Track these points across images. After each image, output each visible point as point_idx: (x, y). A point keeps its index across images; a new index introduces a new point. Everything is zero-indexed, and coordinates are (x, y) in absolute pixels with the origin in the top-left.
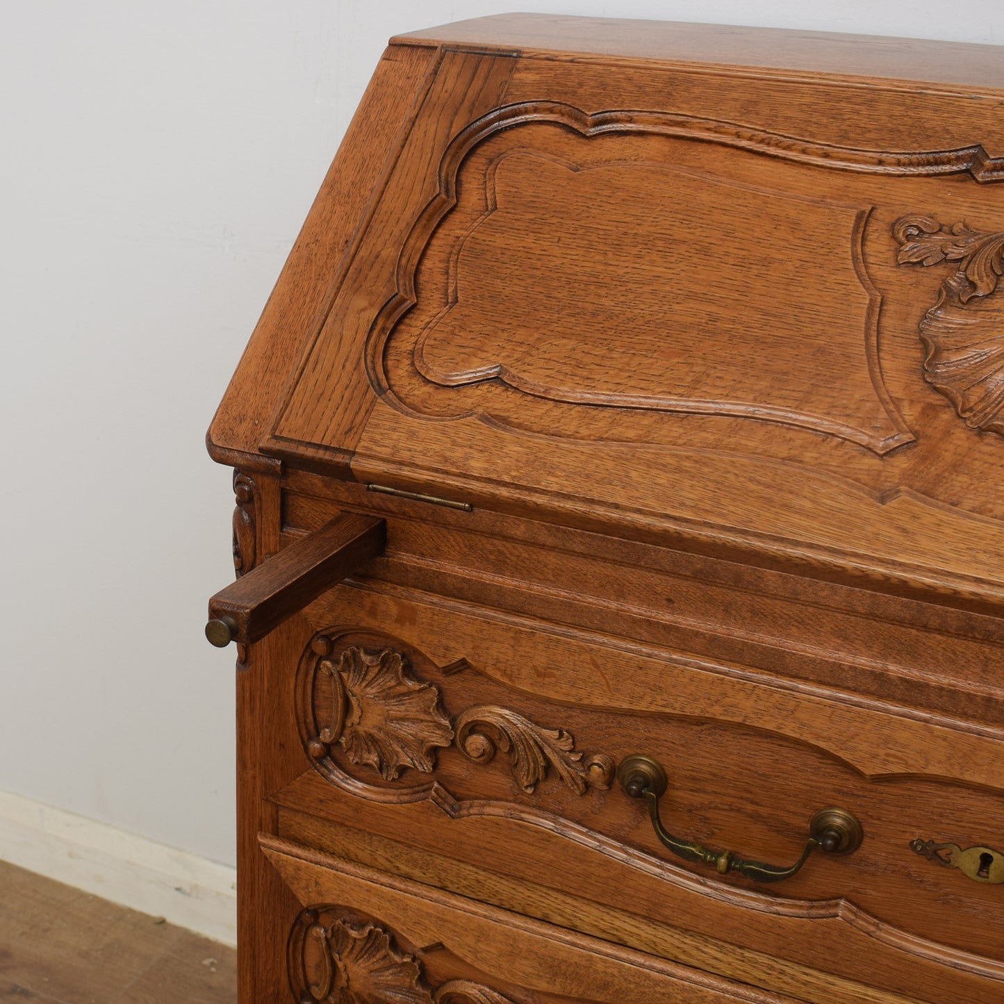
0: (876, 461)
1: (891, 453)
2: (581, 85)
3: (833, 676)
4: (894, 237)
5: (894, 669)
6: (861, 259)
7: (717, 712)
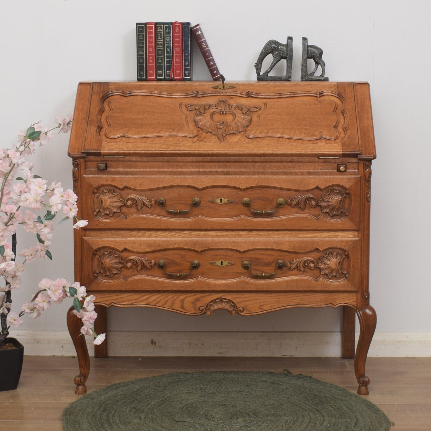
0: (192, 139)
1: (194, 137)
2: (123, 87)
3: (192, 173)
4: (186, 107)
5: (201, 170)
6: (181, 111)
7: (173, 184)
